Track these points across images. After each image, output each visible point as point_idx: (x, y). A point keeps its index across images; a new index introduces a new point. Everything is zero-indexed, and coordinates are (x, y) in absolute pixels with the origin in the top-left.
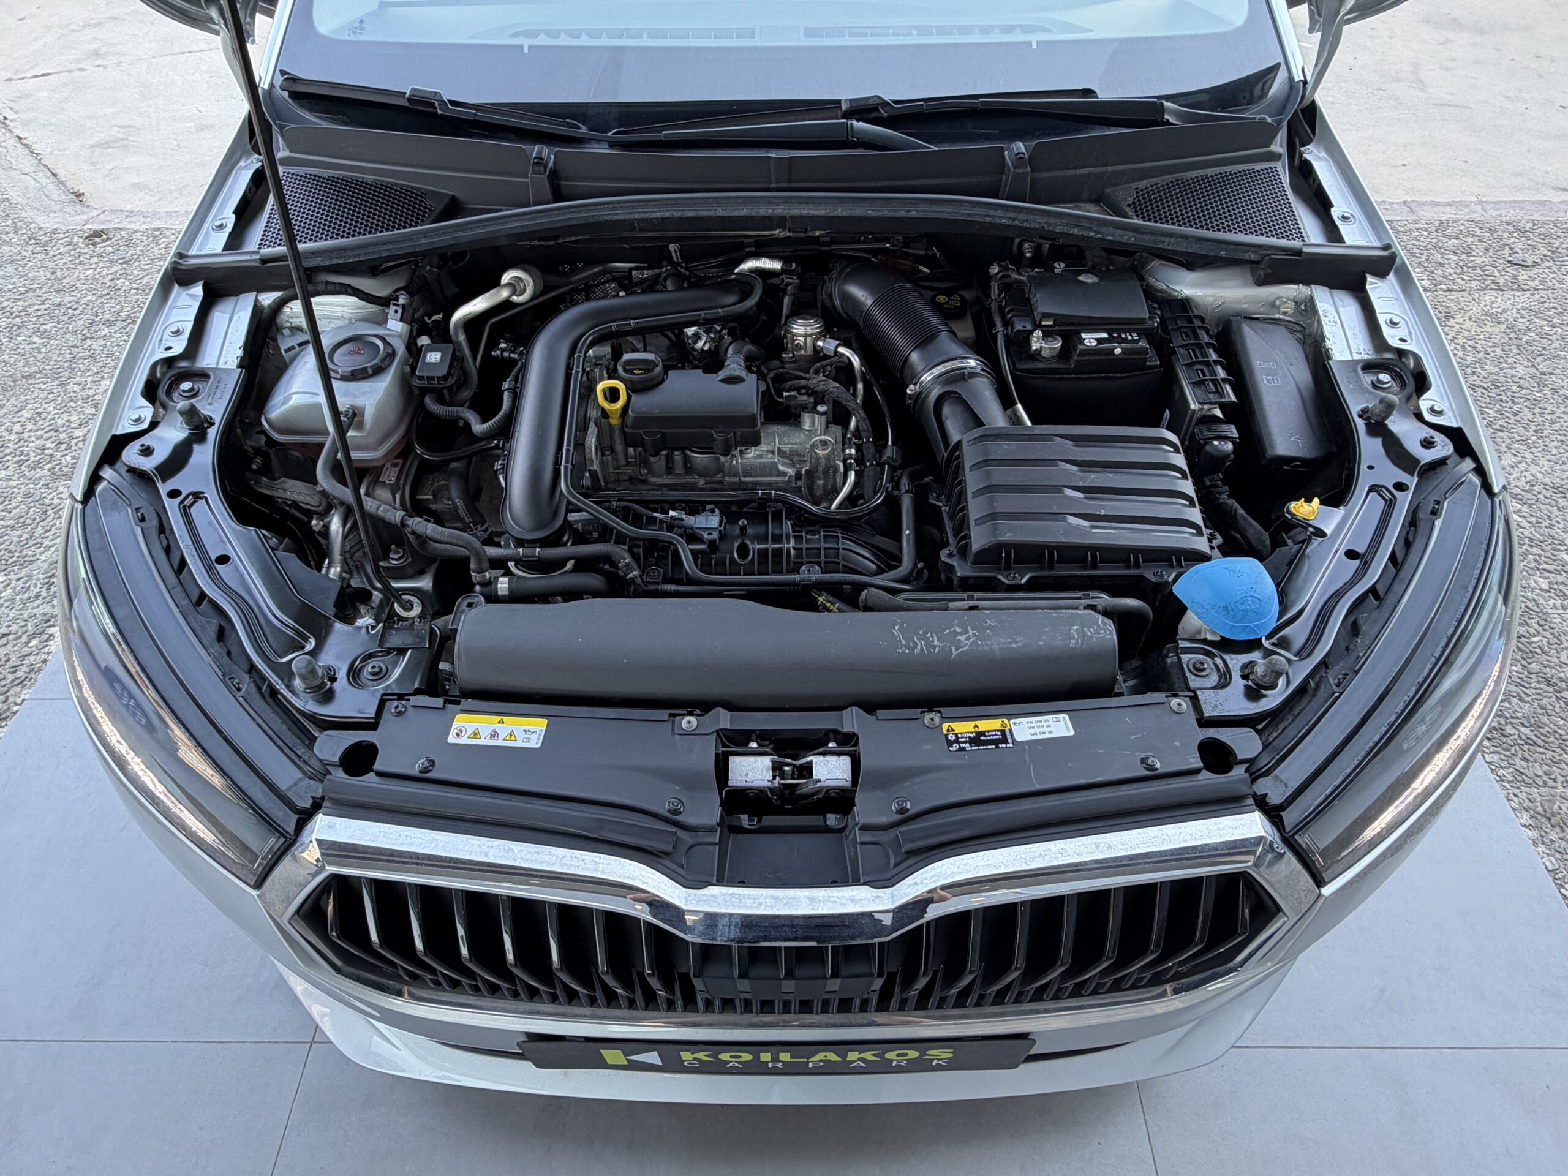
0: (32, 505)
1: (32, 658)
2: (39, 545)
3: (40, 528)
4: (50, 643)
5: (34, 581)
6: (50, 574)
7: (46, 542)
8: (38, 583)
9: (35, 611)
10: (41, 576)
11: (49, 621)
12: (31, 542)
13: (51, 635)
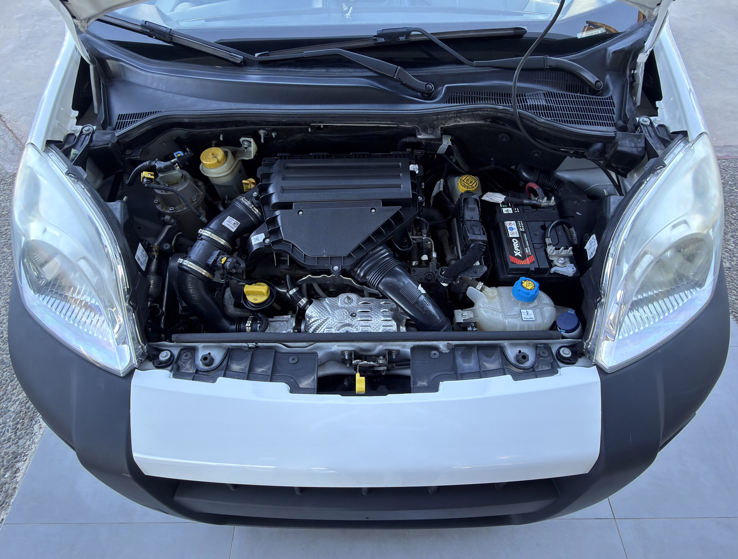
0: (5, 370)
1: (7, 486)
2: (9, 400)
3: (9, 387)
4: (17, 475)
5: (7, 428)
6: (16, 422)
7: (14, 398)
8: (10, 429)
9: (8, 450)
10: (11, 423)
11: (16, 458)
12: (5, 397)
13: (18, 469)
